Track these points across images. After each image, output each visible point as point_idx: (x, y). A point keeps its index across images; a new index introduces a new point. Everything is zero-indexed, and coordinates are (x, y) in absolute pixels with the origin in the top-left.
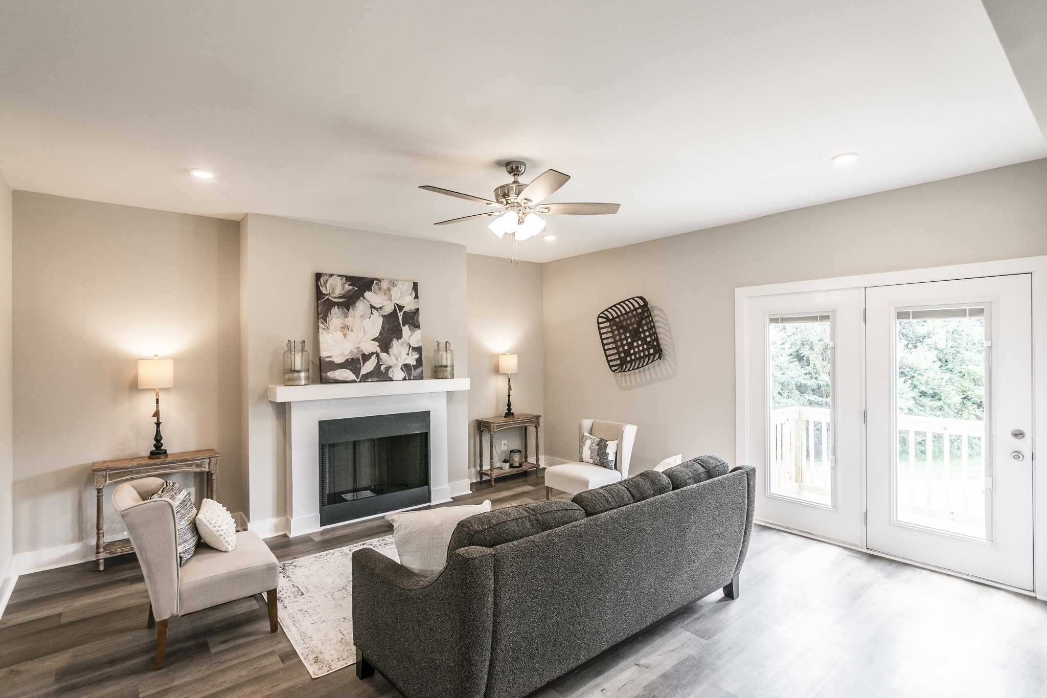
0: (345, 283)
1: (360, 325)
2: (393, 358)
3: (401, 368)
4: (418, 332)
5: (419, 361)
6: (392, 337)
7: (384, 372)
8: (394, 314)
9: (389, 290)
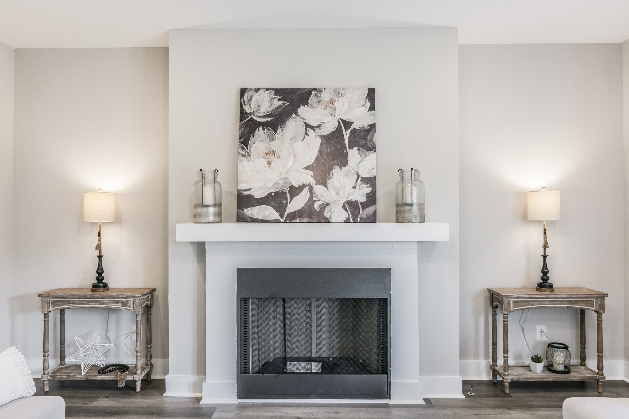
0: (274, 98)
1: (290, 149)
2: (333, 193)
3: (344, 206)
4: (371, 157)
5: (372, 198)
6: (333, 163)
7: (318, 210)
8: (337, 134)
9: (332, 101)
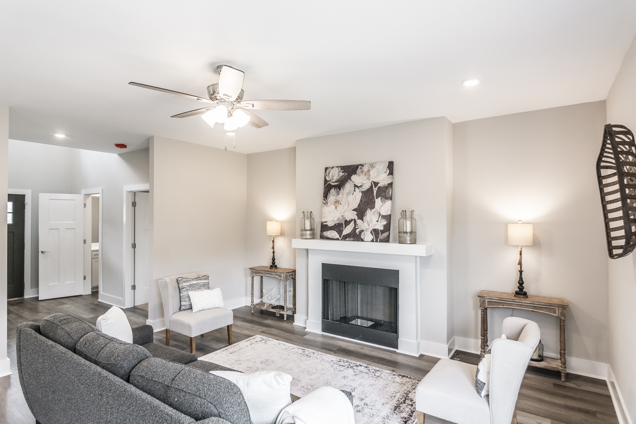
0: (340, 172)
1: (346, 200)
2: (366, 224)
3: (371, 232)
4: (389, 203)
5: (387, 228)
6: (367, 207)
7: (358, 234)
8: (370, 190)
9: (369, 171)
